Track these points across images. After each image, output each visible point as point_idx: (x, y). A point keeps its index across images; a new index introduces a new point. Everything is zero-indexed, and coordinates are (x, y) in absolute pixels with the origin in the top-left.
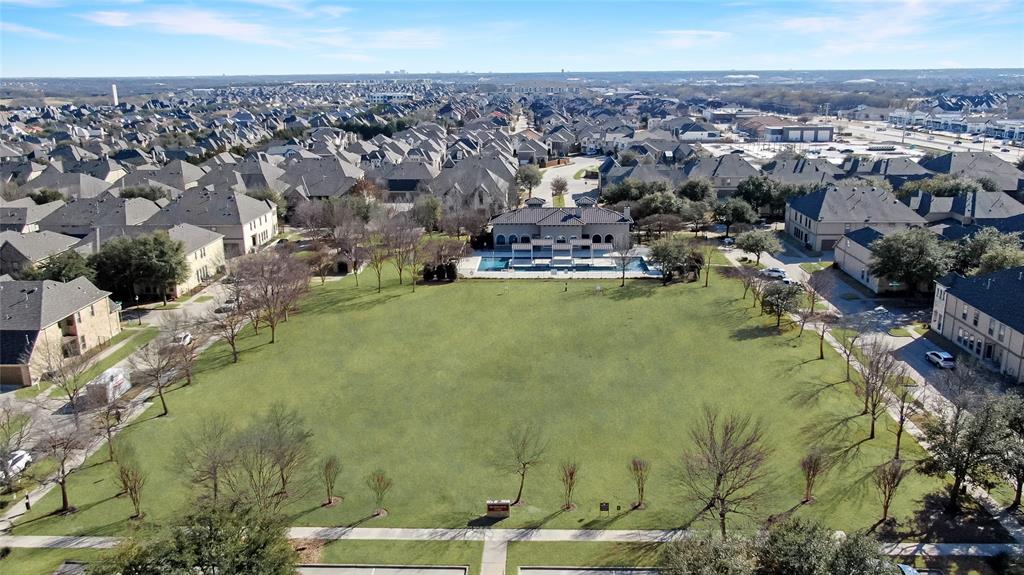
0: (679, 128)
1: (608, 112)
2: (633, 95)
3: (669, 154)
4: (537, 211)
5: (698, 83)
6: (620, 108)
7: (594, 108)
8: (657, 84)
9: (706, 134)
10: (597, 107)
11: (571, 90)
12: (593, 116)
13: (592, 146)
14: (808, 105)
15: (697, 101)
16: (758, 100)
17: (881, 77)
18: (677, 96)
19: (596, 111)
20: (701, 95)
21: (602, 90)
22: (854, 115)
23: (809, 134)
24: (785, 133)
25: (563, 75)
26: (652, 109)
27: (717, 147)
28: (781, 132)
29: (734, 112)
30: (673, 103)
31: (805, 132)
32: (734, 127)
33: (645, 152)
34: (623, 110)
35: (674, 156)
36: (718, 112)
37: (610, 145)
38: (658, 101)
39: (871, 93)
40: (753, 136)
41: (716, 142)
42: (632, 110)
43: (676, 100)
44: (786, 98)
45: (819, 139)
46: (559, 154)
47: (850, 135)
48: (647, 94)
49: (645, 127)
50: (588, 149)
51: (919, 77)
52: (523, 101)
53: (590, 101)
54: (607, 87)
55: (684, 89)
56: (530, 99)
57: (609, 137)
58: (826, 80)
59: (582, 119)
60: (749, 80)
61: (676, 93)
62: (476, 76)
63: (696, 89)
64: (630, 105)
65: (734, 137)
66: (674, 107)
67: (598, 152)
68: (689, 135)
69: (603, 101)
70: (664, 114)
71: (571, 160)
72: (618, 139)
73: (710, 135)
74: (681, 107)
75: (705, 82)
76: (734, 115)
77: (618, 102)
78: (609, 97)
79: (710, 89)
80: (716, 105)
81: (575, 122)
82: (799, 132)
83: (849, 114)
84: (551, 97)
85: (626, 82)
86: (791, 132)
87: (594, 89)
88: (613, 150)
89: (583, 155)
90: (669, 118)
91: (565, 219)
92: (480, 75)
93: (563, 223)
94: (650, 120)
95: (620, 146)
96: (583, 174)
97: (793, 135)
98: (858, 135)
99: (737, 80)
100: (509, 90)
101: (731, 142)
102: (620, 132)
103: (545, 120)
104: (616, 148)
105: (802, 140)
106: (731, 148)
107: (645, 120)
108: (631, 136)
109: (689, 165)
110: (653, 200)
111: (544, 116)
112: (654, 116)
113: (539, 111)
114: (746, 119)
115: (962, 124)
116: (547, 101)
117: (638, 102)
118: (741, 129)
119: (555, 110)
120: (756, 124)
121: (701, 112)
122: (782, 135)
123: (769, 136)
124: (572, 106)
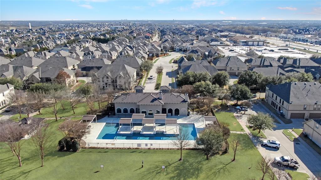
0: (210, 40)
1: (185, 34)
2: (194, 27)
3: (207, 53)
4: (140, 94)
5: (214, 24)
6: (190, 32)
7: (181, 32)
8: (202, 24)
9: (219, 43)
10: (182, 32)
11: (175, 26)
12: (180, 35)
13: (178, 48)
14: (251, 32)
15: (214, 30)
16: (234, 30)
17: (268, 22)
18: (208, 28)
19: (181, 33)
20: (216, 28)
21: (185, 26)
22: (267, 35)
23: (256, 43)
24: (247, 42)
25: (174, 21)
26: (200, 33)
27: (224, 48)
28: (246, 42)
29: (228, 34)
30: (207, 31)
31: (254, 42)
32: (228, 40)
33: (197, 52)
34: (191, 33)
35: (209, 55)
36: (222, 34)
37: (185, 48)
38: (202, 30)
39: (268, 27)
40: (235, 43)
41: (223, 46)
42: (194, 33)
43: (208, 29)
44: (243, 29)
45: (259, 45)
46: (165, 51)
47: (269, 43)
48: (199, 27)
49: (198, 39)
50: (176, 49)
51: (280, 22)
52: (159, 29)
53: (180, 30)
54: (186, 25)
55: (210, 26)
56: (161, 29)
57: (184, 45)
58: (252, 23)
59: (177, 37)
60: (229, 23)
61: (208, 27)
62: (148, 21)
63: (214, 26)
64: (193, 31)
65: (229, 43)
66: (207, 32)
67: (180, 50)
68: (213, 43)
69: (185, 29)
70: (204, 35)
71: (170, 53)
72: (187, 45)
73: (221, 43)
74: (209, 32)
75: (216, 23)
76: (228, 35)
77: (189, 30)
78: (186, 28)
79: (218, 26)
80: (221, 31)
81: (174, 38)
82: (252, 42)
83: (265, 35)
84: (168, 28)
85: (192, 23)
86: (249, 42)
87: (182, 25)
88: (185, 50)
89: (174, 51)
90: (206, 36)
91: (152, 101)
92: (149, 21)
93: (151, 104)
94: (199, 37)
95: (188, 48)
96: (173, 61)
97: (250, 43)
98: (272, 43)
99: (226, 23)
100: (156, 26)
101: (228, 46)
102: (188, 42)
103: (163, 36)
104: (187, 49)
105: (253, 45)
106: (229, 49)
107: (198, 37)
108: (192, 44)
109: (215, 61)
110: (200, 86)
111: (163, 35)
112: (201, 35)
113: (163, 33)
114: (232, 37)
115: (306, 39)
116: (166, 29)
117: (195, 30)
118: (231, 41)
119: (168, 33)
120: (236, 39)
121: (216, 34)
122: (246, 44)
123: (241, 44)
124: (174, 31)
